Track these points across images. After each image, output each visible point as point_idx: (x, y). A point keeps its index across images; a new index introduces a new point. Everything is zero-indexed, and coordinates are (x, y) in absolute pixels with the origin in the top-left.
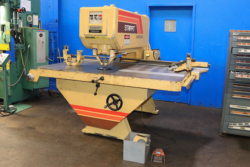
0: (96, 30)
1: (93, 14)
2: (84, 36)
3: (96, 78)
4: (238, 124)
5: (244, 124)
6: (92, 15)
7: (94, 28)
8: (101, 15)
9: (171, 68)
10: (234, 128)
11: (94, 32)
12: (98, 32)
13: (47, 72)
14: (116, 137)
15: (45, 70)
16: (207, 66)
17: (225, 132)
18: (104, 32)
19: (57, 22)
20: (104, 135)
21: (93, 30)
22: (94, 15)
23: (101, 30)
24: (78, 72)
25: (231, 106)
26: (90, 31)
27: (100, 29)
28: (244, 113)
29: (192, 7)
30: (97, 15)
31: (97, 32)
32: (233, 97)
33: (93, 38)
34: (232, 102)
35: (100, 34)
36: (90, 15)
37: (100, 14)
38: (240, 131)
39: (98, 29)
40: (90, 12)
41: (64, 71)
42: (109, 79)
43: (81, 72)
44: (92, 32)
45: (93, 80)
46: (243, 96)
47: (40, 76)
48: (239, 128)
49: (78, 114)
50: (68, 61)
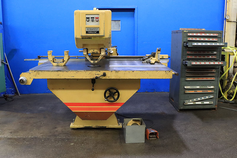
0: (93, 31)
1: (90, 16)
2: (81, 37)
3: (98, 74)
4: (191, 101)
5: (195, 100)
6: (89, 18)
7: (91, 29)
8: (98, 18)
9: (145, 61)
10: (188, 104)
11: (92, 33)
12: (96, 33)
13: (42, 74)
14: (106, 126)
15: (40, 72)
16: (168, 58)
17: (182, 108)
18: (101, 33)
19: (1, 24)
20: (93, 127)
21: (90, 31)
22: (91, 18)
23: (99, 31)
24: (79, 71)
25: (185, 87)
26: (87, 32)
27: (97, 31)
28: (195, 91)
29: (134, 9)
30: (94, 18)
31: (94, 33)
32: (187, 80)
33: (90, 38)
34: (186, 84)
35: (98, 35)
36: (87, 18)
37: (97, 16)
38: (194, 106)
39: (95, 30)
40: (86, 15)
41: (63, 71)
42: (111, 75)
43: (82, 71)
44: (89, 33)
45: (96, 77)
46: (194, 79)
47: (34, 79)
48: (192, 103)
49: (73, 111)
50: (54, 62)
